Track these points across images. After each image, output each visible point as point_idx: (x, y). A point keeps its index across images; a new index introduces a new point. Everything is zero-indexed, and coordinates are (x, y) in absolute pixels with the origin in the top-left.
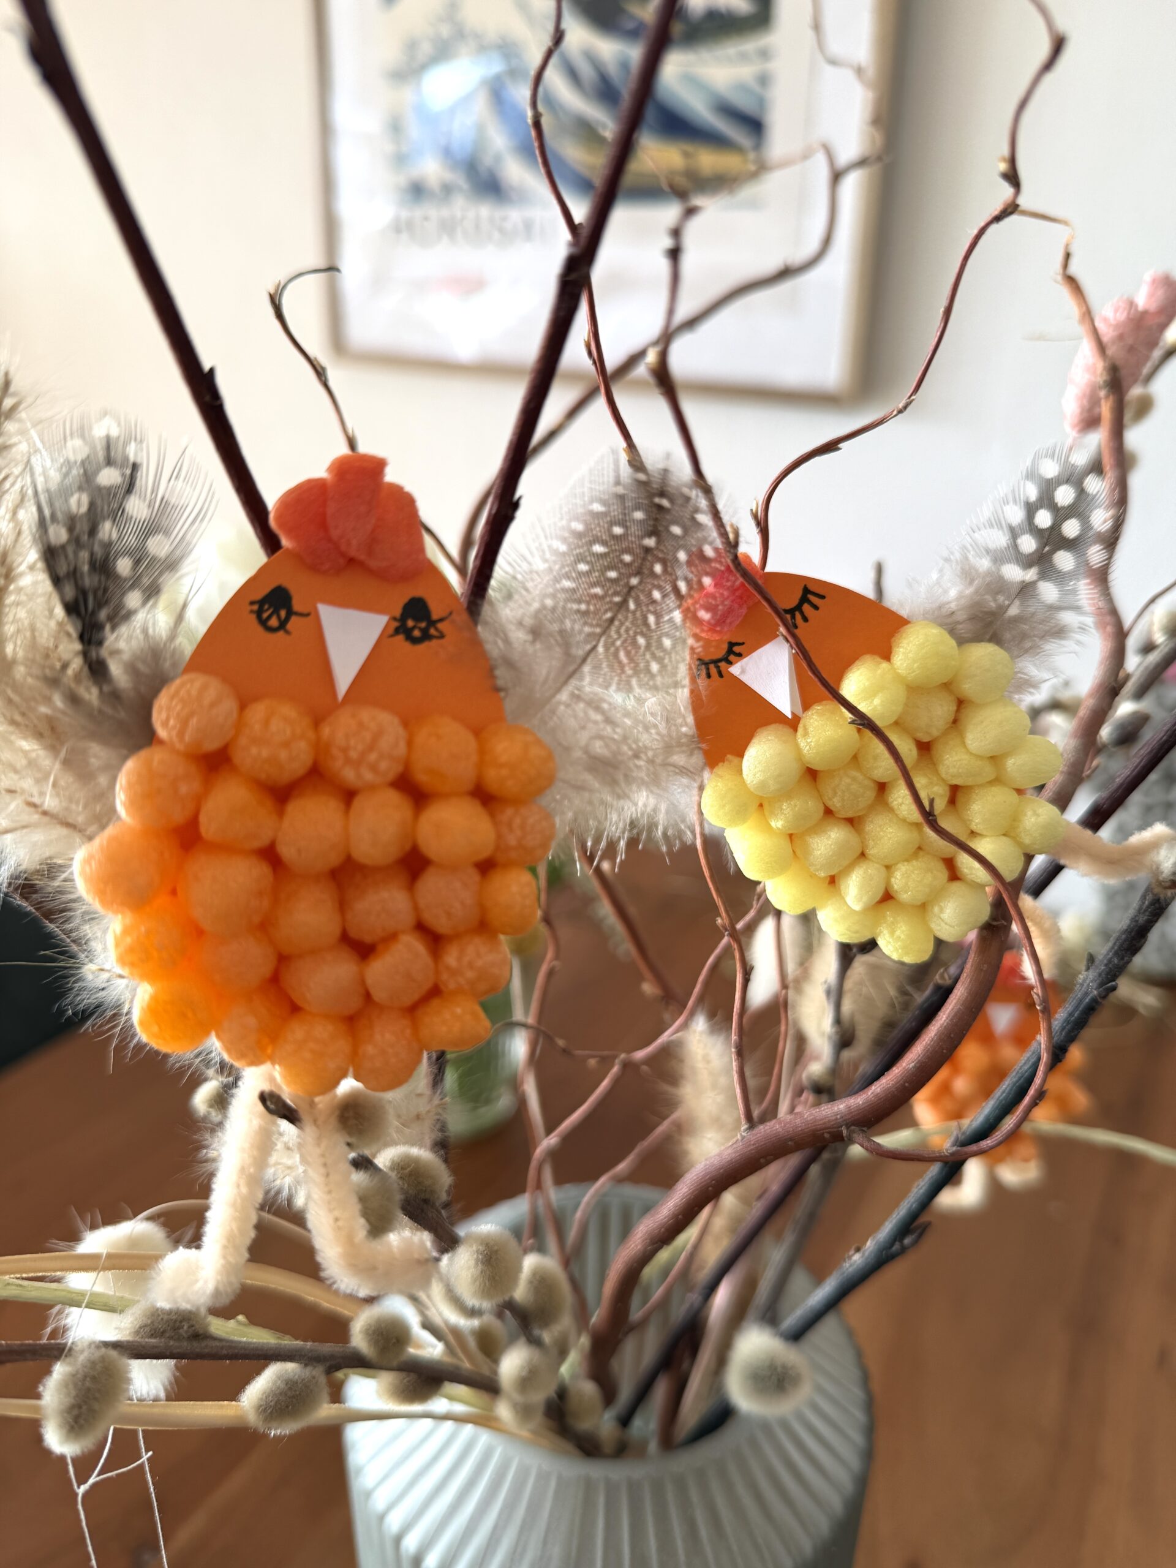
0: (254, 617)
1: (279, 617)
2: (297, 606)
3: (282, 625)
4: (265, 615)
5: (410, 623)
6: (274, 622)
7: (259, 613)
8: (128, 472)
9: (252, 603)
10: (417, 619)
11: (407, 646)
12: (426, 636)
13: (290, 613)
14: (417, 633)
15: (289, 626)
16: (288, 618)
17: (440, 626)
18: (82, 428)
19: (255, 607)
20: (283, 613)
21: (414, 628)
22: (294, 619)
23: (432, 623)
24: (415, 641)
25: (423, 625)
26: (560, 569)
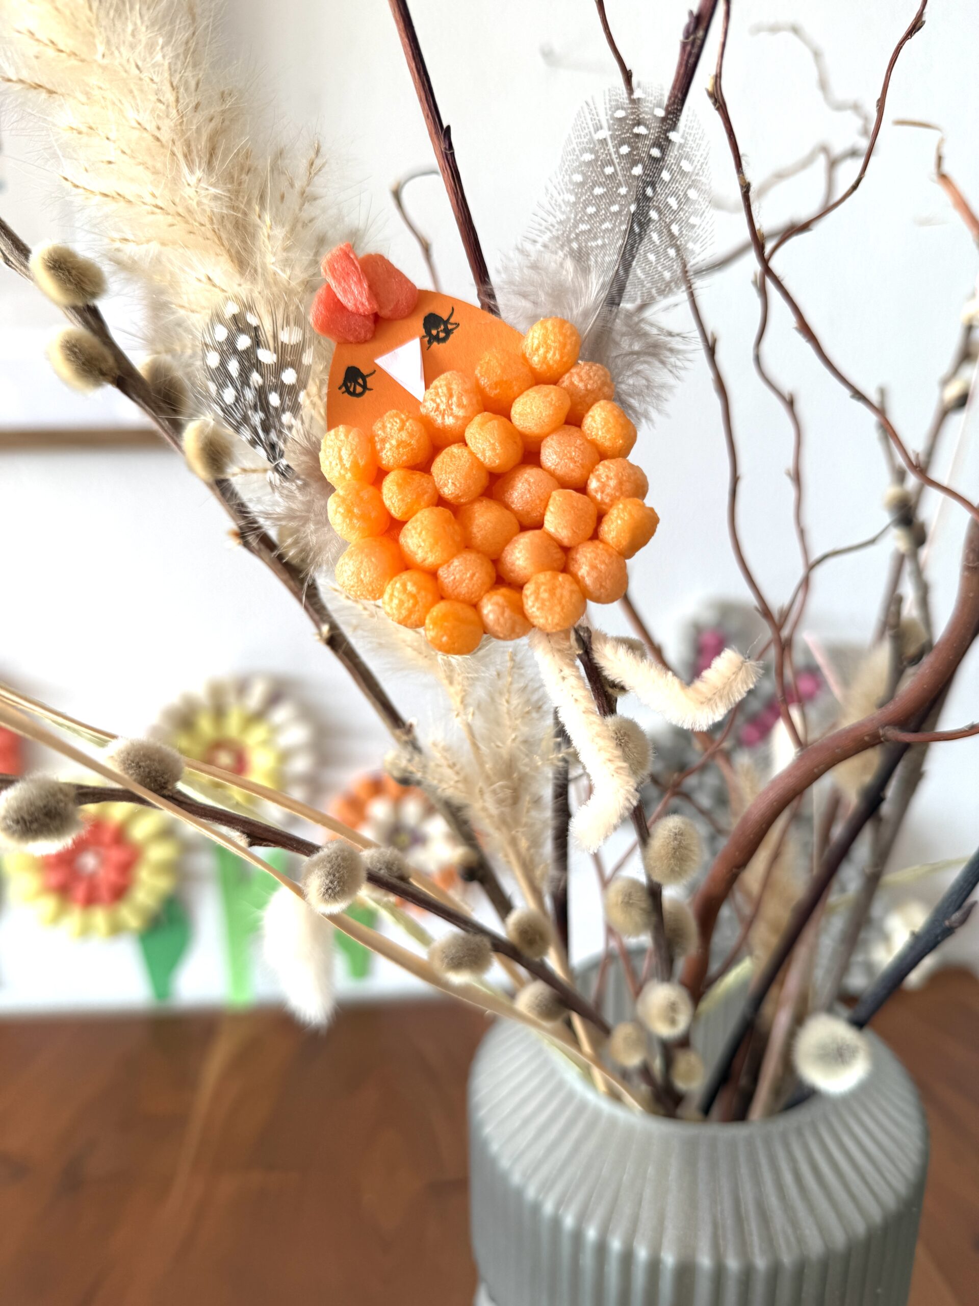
0: (346, 394)
1: (360, 385)
2: (365, 371)
3: (365, 387)
4: (352, 390)
5: (434, 332)
6: (359, 389)
7: (348, 391)
8: (253, 334)
9: (340, 388)
10: (437, 327)
11: (442, 345)
12: (448, 332)
13: (364, 378)
14: (442, 335)
15: (369, 386)
16: (365, 382)
17: (452, 320)
18: (218, 316)
19: (344, 389)
20: (360, 381)
21: (438, 333)
22: (368, 379)
23: (446, 322)
24: (444, 340)
25: (442, 327)
26: (576, 216)
